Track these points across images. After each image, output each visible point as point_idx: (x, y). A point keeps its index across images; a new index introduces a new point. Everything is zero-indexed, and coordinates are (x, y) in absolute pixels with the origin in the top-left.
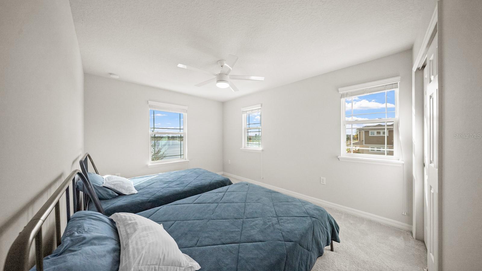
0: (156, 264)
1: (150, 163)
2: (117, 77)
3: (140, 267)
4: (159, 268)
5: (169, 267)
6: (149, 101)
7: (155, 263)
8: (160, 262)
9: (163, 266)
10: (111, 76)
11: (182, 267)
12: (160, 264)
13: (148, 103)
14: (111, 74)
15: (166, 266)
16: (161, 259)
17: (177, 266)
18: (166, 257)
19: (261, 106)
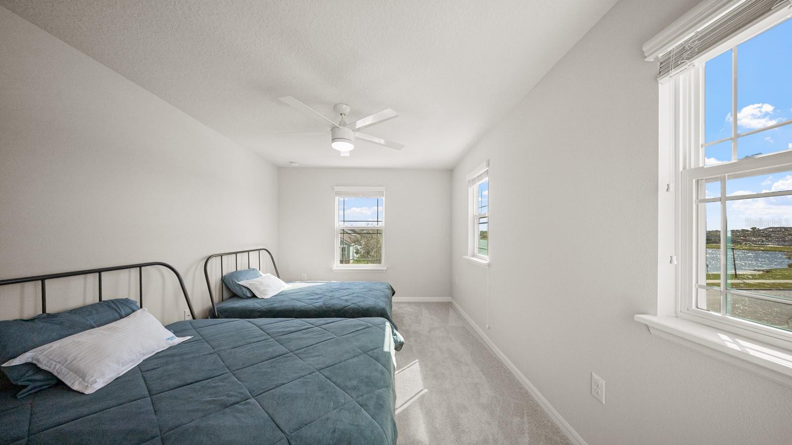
0: (59, 363)
1: (337, 266)
2: (297, 165)
3: (40, 356)
4: (60, 367)
5: (71, 373)
6: (335, 187)
7: (58, 360)
8: (65, 362)
9: (65, 369)
10: (293, 165)
11: (85, 382)
12: (63, 364)
13: (334, 190)
14: (291, 162)
15: (67, 370)
16: (67, 361)
17: (80, 377)
18: (74, 362)
19: (488, 165)
